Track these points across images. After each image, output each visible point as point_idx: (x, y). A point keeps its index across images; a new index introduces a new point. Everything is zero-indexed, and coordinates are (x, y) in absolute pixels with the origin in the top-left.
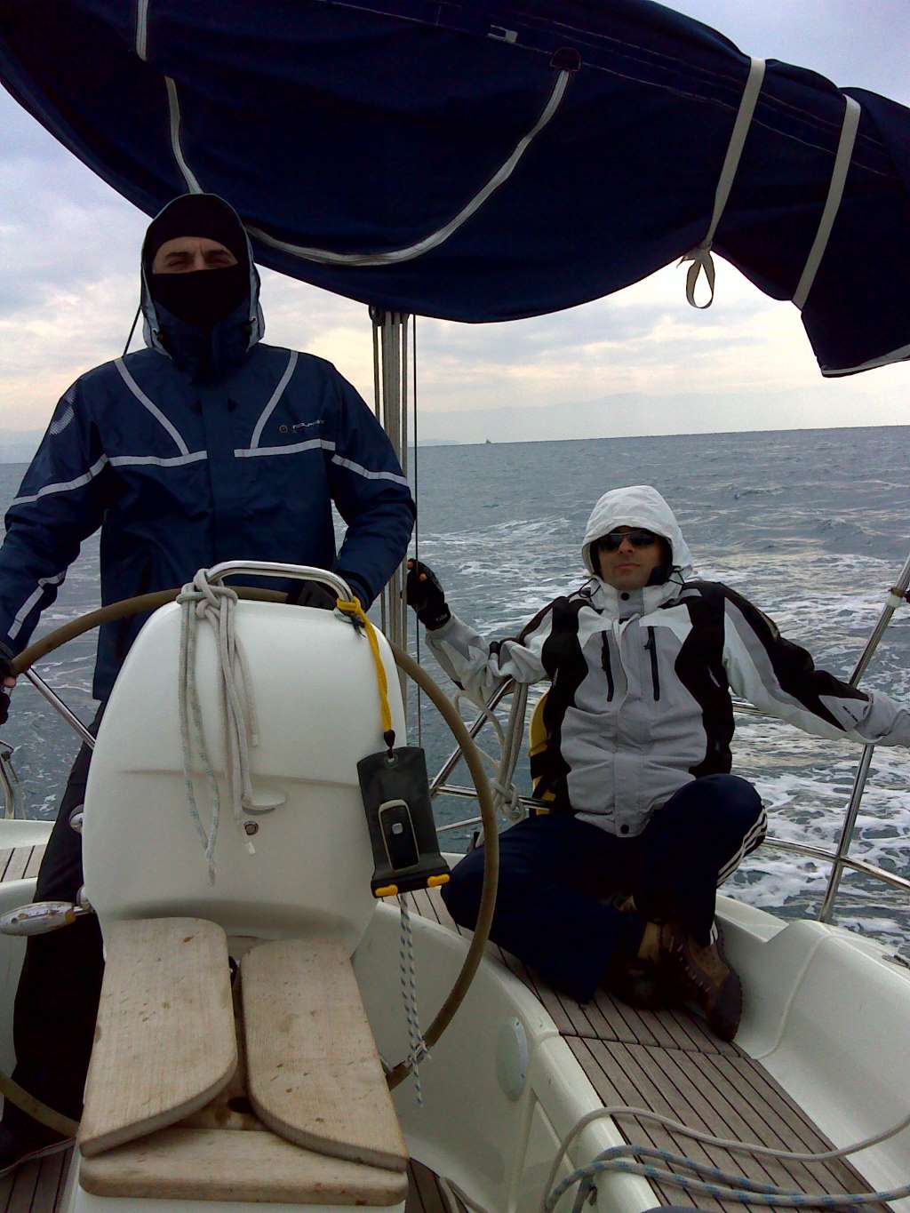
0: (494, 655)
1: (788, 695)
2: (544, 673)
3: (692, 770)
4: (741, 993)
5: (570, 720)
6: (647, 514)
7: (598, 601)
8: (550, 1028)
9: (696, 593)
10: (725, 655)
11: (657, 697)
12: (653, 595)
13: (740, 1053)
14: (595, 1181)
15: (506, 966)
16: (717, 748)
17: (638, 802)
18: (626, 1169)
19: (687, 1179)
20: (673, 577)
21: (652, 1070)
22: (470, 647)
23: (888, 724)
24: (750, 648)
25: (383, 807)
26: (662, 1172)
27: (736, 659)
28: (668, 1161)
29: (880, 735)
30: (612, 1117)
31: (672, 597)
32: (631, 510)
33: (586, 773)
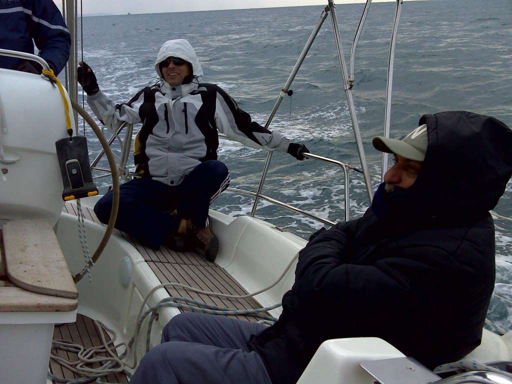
0: (118, 110)
1: (240, 132)
2: (140, 120)
3: (200, 159)
4: (218, 244)
5: (150, 139)
6: (182, 52)
7: (163, 90)
8: (141, 259)
9: (204, 89)
10: (215, 116)
11: (187, 133)
12: (186, 89)
13: (217, 266)
14: (158, 312)
15: (123, 237)
16: (211, 151)
17: (178, 171)
18: (171, 306)
19: (194, 307)
20: (194, 80)
21: (182, 272)
22: (107, 105)
23: (278, 143)
24: (226, 113)
25: (67, 162)
26: (184, 305)
27: (220, 118)
28: (187, 301)
29: (275, 147)
30: (165, 287)
31: (194, 89)
32: (176, 49)
33: (156, 160)
